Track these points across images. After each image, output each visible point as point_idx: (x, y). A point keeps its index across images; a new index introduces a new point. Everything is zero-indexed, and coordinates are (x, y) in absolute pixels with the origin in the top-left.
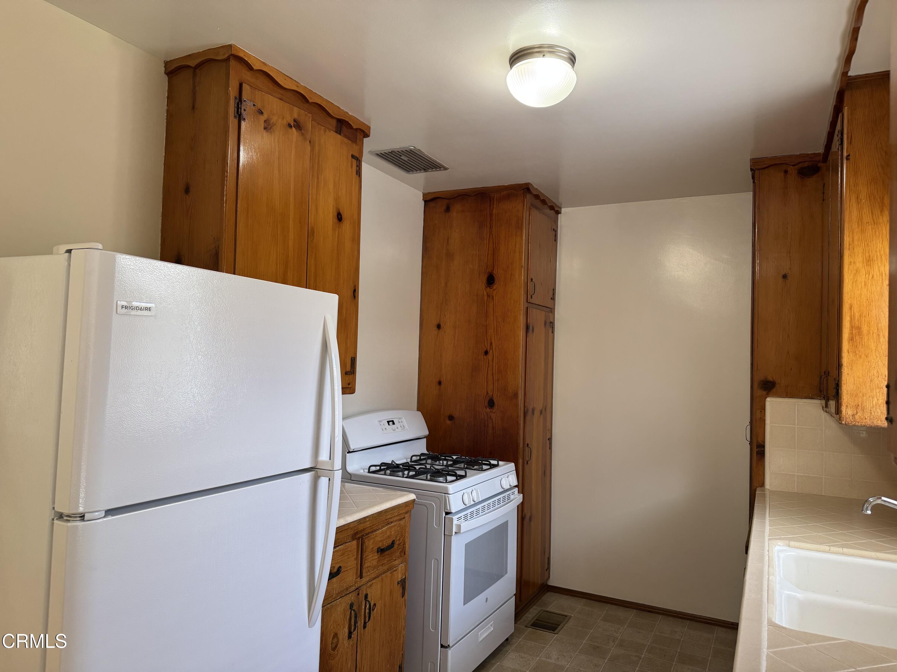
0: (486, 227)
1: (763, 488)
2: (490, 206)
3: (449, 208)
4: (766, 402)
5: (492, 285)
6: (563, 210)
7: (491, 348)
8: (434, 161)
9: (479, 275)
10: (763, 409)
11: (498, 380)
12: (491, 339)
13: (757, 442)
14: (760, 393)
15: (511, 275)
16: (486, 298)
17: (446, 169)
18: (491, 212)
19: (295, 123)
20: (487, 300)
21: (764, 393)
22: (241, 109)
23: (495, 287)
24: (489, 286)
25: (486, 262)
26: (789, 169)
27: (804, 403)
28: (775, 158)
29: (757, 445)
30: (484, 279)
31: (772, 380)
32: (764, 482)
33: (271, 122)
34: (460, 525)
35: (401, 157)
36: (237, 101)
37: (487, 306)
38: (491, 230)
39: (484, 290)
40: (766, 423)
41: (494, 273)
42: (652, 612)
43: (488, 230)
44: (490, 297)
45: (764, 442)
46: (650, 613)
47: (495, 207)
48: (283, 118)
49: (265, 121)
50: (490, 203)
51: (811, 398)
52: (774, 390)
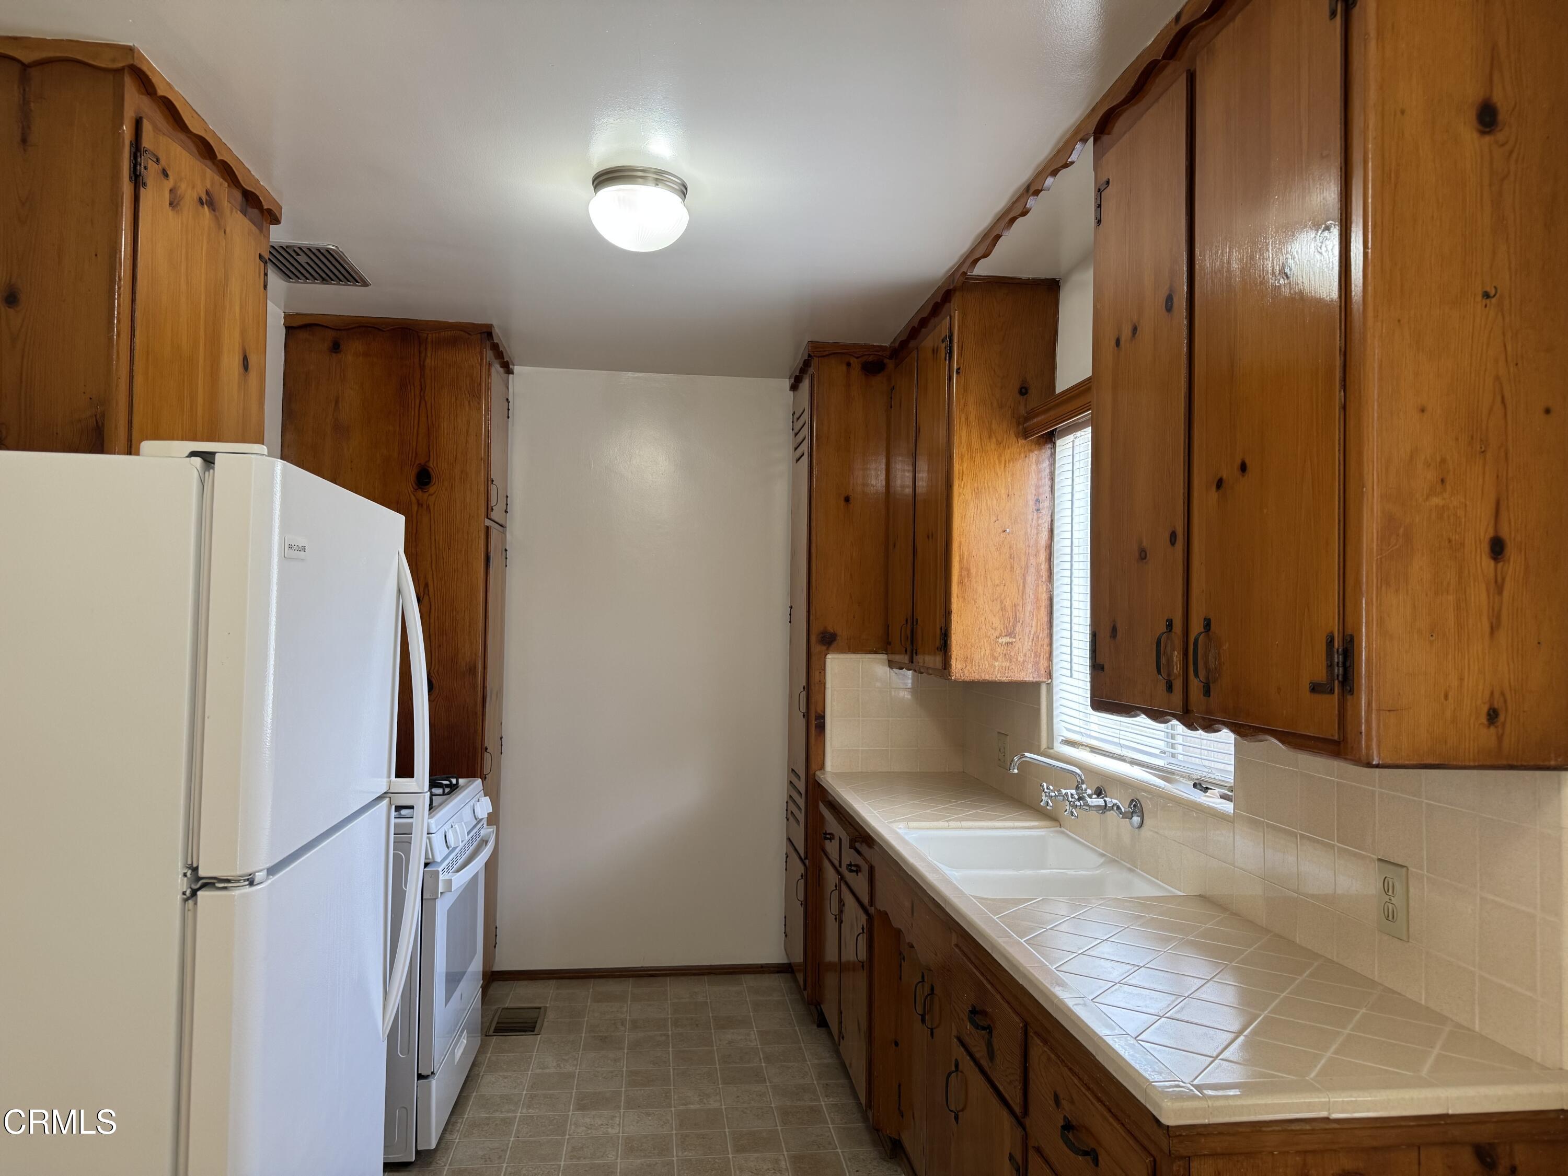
0: (412, 387)
1: (822, 771)
2: (420, 353)
3: (339, 346)
4: (827, 660)
5: (427, 486)
6: (517, 369)
7: (426, 592)
8: (353, 269)
9: (401, 468)
10: (823, 670)
11: (440, 646)
12: (425, 578)
13: (816, 712)
14: (817, 648)
15: (462, 472)
16: (415, 508)
17: (365, 284)
18: (422, 363)
19: (207, 197)
20: (417, 511)
21: (824, 648)
22: (140, 165)
23: (432, 490)
24: (421, 488)
25: (415, 446)
26: (852, 362)
27: (870, 658)
28: (836, 345)
29: (816, 716)
30: (412, 474)
31: (832, 631)
32: (824, 764)
33: (179, 193)
34: (451, 880)
35: (297, 258)
36: (133, 150)
37: (417, 522)
38: (422, 394)
39: (411, 493)
40: (826, 686)
41: (429, 467)
42: (656, 976)
43: (418, 392)
44: (422, 505)
45: (824, 712)
46: (652, 978)
47: (429, 355)
48: (193, 187)
49: (171, 190)
50: (420, 347)
51: (876, 653)
52: (834, 645)
